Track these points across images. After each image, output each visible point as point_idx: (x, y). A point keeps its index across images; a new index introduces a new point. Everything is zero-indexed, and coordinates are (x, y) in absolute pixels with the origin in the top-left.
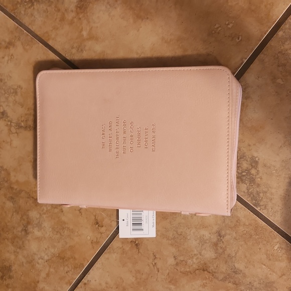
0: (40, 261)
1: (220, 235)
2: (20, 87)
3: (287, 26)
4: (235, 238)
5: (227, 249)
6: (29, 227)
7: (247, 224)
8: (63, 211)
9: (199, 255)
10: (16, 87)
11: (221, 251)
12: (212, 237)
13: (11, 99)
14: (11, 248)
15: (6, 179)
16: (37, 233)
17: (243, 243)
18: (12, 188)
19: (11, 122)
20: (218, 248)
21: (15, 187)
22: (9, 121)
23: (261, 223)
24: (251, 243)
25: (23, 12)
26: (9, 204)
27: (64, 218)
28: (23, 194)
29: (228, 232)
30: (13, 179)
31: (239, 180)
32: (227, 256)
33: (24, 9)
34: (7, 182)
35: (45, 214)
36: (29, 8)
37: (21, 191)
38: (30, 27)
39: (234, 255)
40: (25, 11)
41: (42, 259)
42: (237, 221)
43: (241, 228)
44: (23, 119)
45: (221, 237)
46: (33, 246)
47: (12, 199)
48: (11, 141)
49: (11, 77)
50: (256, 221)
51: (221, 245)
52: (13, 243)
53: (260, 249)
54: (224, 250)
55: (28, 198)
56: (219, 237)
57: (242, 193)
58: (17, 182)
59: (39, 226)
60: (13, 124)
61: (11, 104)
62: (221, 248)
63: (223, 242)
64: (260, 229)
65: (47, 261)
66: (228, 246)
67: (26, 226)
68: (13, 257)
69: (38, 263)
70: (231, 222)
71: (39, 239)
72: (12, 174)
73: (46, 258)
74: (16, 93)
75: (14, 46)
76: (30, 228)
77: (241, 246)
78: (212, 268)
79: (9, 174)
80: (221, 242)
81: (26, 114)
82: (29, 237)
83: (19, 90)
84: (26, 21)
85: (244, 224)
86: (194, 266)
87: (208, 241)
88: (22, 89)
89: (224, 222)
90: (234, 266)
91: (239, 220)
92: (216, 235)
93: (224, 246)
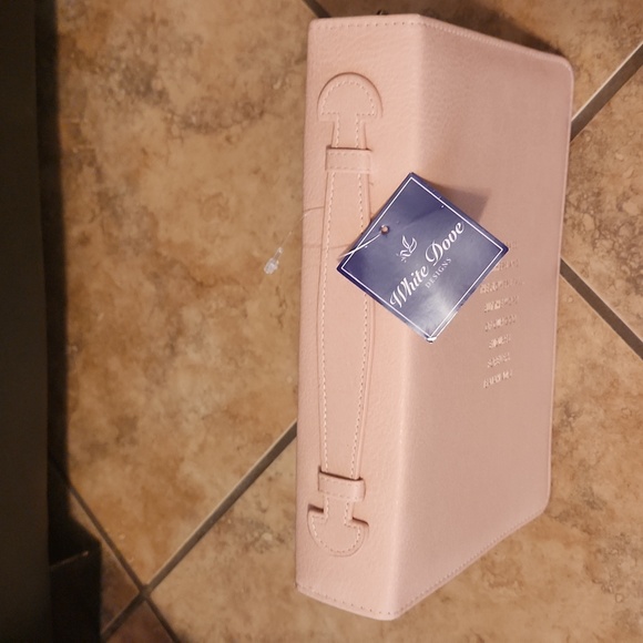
0: (191, 416)
1: (567, 412)
2: (198, 38)
4: (603, 425)
5: (580, 447)
6: (181, 340)
7: (635, 394)
8: (246, 316)
10: (192, 39)
11: (565, 449)
13: (180, 63)
14: (142, 381)
15: (149, 235)
16: (193, 356)
17: (618, 437)
18: (158, 255)
19: (173, 113)
20: (560, 442)
21: (164, 252)
22: (170, 111)
24: (637, 441)
26: (149, 288)
27: (247, 331)
28: (177, 269)
29: (587, 406)
30: (162, 235)
31: (629, 286)
32: (576, 464)
34: (150, 239)
35: (212, 316)
37: (173, 262)
39: (593, 463)
41: (196, 412)
42: (612, 384)
43: (619, 403)
44: (196, 107)
45: (569, 416)
46: (182, 383)
47: (154, 277)
48: (169, 153)
49: (185, 16)
51: (566, 434)
52: (145, 370)
54: (573, 449)
55: (185, 278)
56: (565, 417)
57: (634, 319)
58: (169, 242)
59: (198, 340)
60: (176, 119)
61: (178, 76)
62: (567, 442)
63: (572, 429)
65: (203, 419)
66: (582, 441)
67: (173, 339)
68: (142, 400)
69: (187, 420)
70: (599, 384)
71: (193, 369)
72: (162, 224)
73: (203, 411)
74: (189, 50)
76: (181, 344)
77: (614, 443)
79: (156, 224)
80: (568, 429)
81: (203, 99)
82: (178, 362)
83: (196, 47)
85: (628, 393)
88: (201, 42)
89: (581, 382)
90: (591, 488)
91: (616, 380)
92: (559, 410)
93: (572, 440)
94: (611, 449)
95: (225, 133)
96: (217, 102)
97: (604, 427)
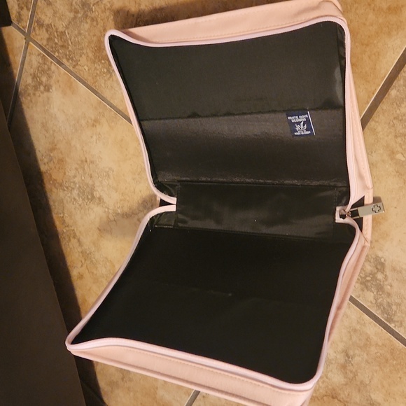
1: (347, 355)
2: (110, 169)
3: (401, 82)
4: (367, 362)
5: (359, 374)
7: (380, 344)
9: (325, 378)
10: (107, 170)
11: (351, 375)
12: (338, 357)
13: (105, 183)
17: (377, 368)
19: (108, 209)
20: (347, 371)
22: (106, 207)
23: (397, 345)
24: (388, 370)
25: (103, 85)
29: (357, 352)
31: (363, 286)
32: (359, 383)
33: (103, 81)
36: (109, 79)
38: (112, 101)
39: (368, 383)
40: (105, 83)
42: (367, 339)
43: (373, 350)
44: (119, 205)
45: (349, 358)
48: (111, 229)
49: (101, 158)
50: (391, 341)
51: (350, 368)
53: (400, 378)
54: (355, 375)
56: (347, 358)
57: (370, 304)
60: (110, 211)
61: (106, 189)
62: (351, 372)
63: (352, 365)
64: (398, 353)
66: (359, 371)
70: (360, 339)
74: (108, 176)
75: (99, 123)
77: (376, 371)
78: (342, 396)
80: (350, 365)
81: (121, 200)
83: (111, 173)
84: (107, 94)
85: (377, 344)
86: (321, 391)
87: (334, 362)
88: (113, 171)
89: (351, 339)
90: (370, 396)
91: (369, 337)
92: (342, 354)
93: (354, 370)
94: (375, 375)
95: (136, 217)
96: (129, 201)
97: (369, 363)
